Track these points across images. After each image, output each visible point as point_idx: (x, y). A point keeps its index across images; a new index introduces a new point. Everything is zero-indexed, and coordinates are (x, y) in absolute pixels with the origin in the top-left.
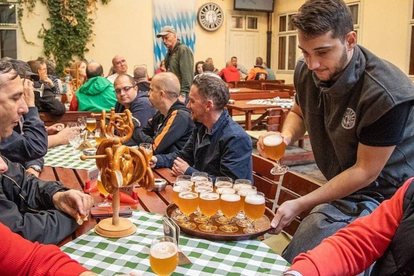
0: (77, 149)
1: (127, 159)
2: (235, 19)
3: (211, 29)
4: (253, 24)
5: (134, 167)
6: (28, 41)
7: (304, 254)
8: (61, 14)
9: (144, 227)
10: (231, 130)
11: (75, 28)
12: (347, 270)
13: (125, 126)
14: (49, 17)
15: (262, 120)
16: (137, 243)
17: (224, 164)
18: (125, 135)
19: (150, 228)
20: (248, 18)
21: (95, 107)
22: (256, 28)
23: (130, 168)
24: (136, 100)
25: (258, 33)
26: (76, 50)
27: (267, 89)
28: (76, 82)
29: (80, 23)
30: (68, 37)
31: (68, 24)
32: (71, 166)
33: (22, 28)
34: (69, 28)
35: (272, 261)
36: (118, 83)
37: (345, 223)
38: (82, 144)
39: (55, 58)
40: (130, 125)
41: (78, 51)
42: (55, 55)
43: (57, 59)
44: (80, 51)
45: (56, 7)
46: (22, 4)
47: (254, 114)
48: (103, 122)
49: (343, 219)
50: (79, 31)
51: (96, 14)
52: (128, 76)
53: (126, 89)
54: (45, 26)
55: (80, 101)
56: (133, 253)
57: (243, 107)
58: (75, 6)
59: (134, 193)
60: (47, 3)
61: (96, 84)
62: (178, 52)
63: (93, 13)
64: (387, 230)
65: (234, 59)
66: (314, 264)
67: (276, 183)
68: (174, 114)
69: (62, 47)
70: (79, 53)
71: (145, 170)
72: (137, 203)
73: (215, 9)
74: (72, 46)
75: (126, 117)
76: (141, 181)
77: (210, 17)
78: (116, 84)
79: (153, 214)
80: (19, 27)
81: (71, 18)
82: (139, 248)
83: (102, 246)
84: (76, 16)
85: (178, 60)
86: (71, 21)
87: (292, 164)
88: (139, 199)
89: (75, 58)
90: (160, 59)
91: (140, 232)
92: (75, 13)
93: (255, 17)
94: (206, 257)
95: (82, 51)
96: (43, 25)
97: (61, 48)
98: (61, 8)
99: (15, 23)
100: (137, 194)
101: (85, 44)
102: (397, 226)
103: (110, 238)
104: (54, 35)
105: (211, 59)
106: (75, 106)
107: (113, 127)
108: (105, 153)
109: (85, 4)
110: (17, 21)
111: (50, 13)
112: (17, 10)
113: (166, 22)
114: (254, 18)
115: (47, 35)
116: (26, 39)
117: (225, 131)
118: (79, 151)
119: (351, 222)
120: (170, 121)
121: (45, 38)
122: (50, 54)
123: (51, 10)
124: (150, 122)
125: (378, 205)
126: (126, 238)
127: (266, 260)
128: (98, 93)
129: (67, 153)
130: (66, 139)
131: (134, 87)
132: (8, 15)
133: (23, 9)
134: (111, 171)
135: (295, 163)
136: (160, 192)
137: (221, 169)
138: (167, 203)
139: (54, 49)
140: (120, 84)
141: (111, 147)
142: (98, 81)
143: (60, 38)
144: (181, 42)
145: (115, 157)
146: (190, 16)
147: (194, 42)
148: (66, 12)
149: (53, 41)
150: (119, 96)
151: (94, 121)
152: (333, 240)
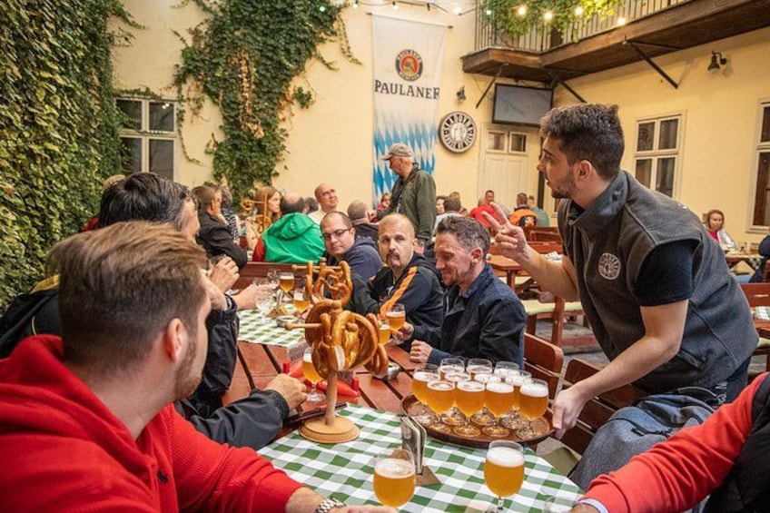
0: (267, 316)
1: (351, 330)
2: (493, 136)
3: (457, 150)
4: (520, 145)
5: (360, 343)
6: (190, 158)
7: (604, 475)
8: (241, 120)
9: (369, 430)
10: (496, 291)
11: (259, 142)
12: (669, 503)
13: (340, 284)
14: (222, 124)
15: (531, 286)
16: (361, 452)
17: (486, 339)
18: (339, 299)
19: (379, 432)
20: (513, 135)
21: (290, 257)
22: (524, 150)
23: (356, 343)
24: (353, 248)
25: (525, 158)
26: (260, 173)
27: (538, 240)
28: (262, 219)
29: (268, 134)
30: (249, 154)
31: (250, 134)
32: (259, 340)
33: (182, 139)
34: (252, 141)
35: (557, 486)
36: (326, 224)
37: (663, 437)
38: (275, 310)
39: (229, 184)
40: (347, 284)
41: (262, 176)
42: (230, 179)
43: (231, 185)
44: (267, 175)
45: (233, 109)
46: (183, 103)
47: (520, 275)
48: (310, 278)
49: (660, 430)
50: (265, 146)
51: (291, 123)
52: (341, 213)
53: (338, 233)
54: (215, 137)
55: (269, 246)
56: (355, 466)
57: (504, 265)
58: (260, 110)
59: (353, 381)
60: (220, 102)
61: (292, 224)
62: (415, 180)
63: (287, 120)
64: (727, 446)
65: (490, 194)
66: (621, 491)
67: (556, 374)
68: (412, 273)
69: (240, 168)
70: (264, 178)
71: (376, 347)
72: (358, 396)
73: (464, 121)
74: (255, 167)
75: (342, 272)
76: (369, 363)
77: (457, 132)
78: (325, 227)
79: (382, 411)
80: (178, 135)
81: (255, 127)
82: (364, 460)
83: (312, 454)
84: (262, 124)
85: (416, 192)
86: (255, 131)
87: (573, 351)
88: (360, 390)
89: (258, 185)
90: (382, 190)
91: (365, 437)
92: (261, 119)
93: (524, 134)
94: (461, 476)
95: (270, 176)
96: (213, 135)
97: (239, 170)
98: (241, 111)
99: (172, 130)
100: (358, 382)
101: (273, 165)
102: (743, 441)
103: (322, 444)
104: (230, 150)
105: (458, 194)
106: (261, 254)
107: (323, 286)
108: (319, 321)
109: (276, 108)
110: (176, 128)
111: (225, 118)
112: (175, 112)
113: (392, 138)
114: (521, 136)
115: (219, 149)
116: (188, 154)
117: (487, 292)
118: (269, 319)
119: (671, 435)
120: (407, 282)
121: (216, 154)
122: (221, 177)
123: (226, 114)
124: (370, 283)
125: (712, 412)
126: (347, 444)
127: (547, 483)
128: (295, 237)
129: (252, 321)
130: (252, 301)
131: (349, 230)
132: (160, 118)
133: (184, 111)
134: (328, 347)
135: (577, 350)
136: (390, 382)
137: (481, 348)
138: (400, 397)
139: (228, 170)
140: (329, 226)
141: (328, 313)
142: (296, 219)
143: (237, 156)
144: (420, 168)
145: (335, 327)
146: (428, 131)
147: (433, 168)
148: (248, 118)
149: (228, 159)
150: (328, 243)
151: (291, 277)
152: (647, 458)
